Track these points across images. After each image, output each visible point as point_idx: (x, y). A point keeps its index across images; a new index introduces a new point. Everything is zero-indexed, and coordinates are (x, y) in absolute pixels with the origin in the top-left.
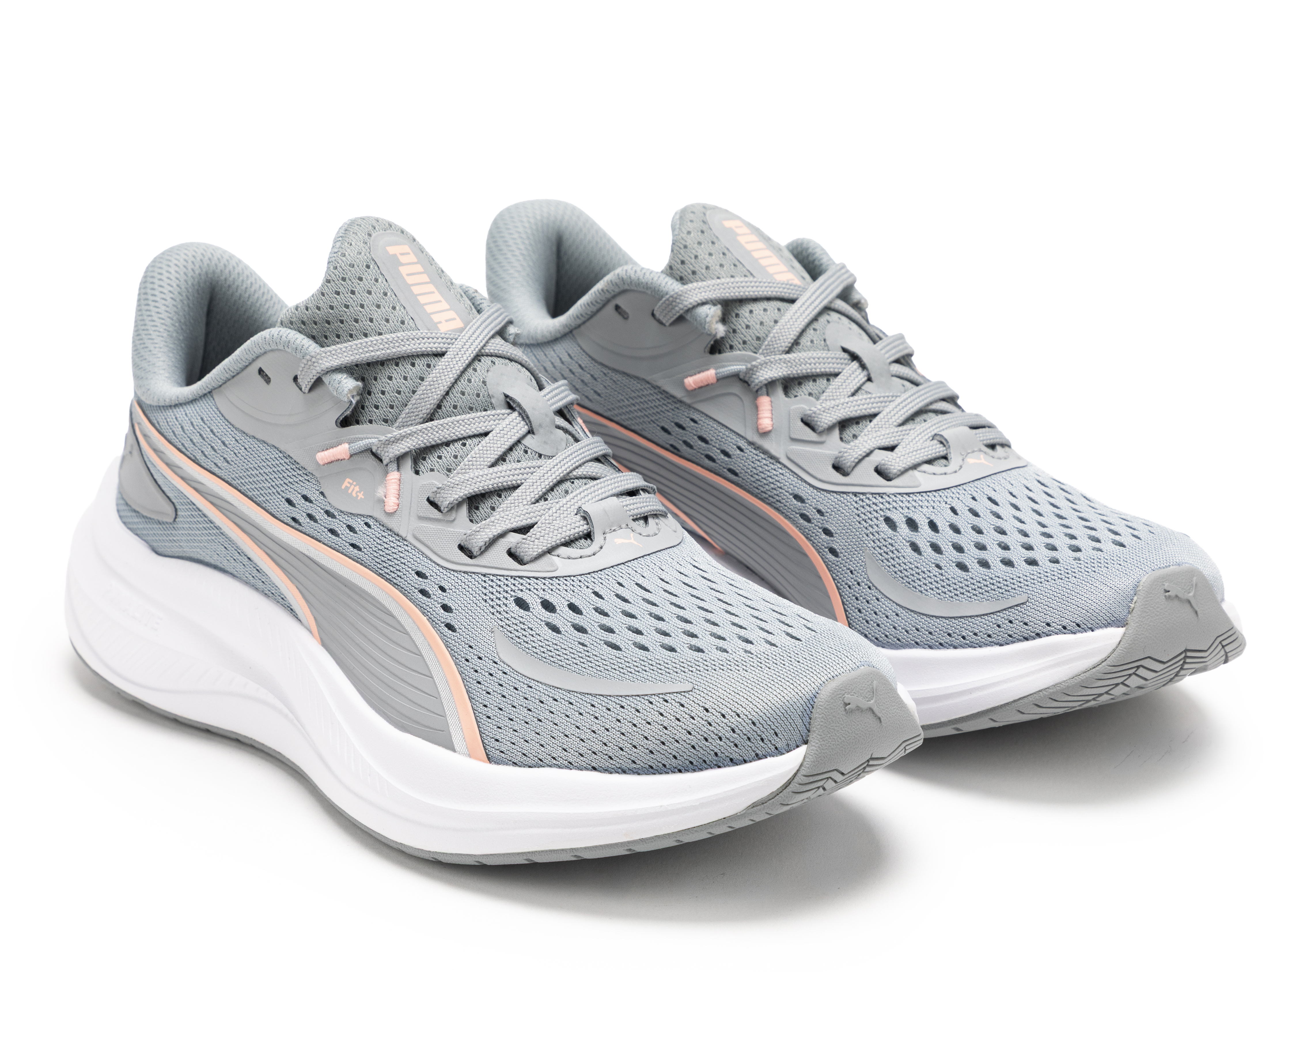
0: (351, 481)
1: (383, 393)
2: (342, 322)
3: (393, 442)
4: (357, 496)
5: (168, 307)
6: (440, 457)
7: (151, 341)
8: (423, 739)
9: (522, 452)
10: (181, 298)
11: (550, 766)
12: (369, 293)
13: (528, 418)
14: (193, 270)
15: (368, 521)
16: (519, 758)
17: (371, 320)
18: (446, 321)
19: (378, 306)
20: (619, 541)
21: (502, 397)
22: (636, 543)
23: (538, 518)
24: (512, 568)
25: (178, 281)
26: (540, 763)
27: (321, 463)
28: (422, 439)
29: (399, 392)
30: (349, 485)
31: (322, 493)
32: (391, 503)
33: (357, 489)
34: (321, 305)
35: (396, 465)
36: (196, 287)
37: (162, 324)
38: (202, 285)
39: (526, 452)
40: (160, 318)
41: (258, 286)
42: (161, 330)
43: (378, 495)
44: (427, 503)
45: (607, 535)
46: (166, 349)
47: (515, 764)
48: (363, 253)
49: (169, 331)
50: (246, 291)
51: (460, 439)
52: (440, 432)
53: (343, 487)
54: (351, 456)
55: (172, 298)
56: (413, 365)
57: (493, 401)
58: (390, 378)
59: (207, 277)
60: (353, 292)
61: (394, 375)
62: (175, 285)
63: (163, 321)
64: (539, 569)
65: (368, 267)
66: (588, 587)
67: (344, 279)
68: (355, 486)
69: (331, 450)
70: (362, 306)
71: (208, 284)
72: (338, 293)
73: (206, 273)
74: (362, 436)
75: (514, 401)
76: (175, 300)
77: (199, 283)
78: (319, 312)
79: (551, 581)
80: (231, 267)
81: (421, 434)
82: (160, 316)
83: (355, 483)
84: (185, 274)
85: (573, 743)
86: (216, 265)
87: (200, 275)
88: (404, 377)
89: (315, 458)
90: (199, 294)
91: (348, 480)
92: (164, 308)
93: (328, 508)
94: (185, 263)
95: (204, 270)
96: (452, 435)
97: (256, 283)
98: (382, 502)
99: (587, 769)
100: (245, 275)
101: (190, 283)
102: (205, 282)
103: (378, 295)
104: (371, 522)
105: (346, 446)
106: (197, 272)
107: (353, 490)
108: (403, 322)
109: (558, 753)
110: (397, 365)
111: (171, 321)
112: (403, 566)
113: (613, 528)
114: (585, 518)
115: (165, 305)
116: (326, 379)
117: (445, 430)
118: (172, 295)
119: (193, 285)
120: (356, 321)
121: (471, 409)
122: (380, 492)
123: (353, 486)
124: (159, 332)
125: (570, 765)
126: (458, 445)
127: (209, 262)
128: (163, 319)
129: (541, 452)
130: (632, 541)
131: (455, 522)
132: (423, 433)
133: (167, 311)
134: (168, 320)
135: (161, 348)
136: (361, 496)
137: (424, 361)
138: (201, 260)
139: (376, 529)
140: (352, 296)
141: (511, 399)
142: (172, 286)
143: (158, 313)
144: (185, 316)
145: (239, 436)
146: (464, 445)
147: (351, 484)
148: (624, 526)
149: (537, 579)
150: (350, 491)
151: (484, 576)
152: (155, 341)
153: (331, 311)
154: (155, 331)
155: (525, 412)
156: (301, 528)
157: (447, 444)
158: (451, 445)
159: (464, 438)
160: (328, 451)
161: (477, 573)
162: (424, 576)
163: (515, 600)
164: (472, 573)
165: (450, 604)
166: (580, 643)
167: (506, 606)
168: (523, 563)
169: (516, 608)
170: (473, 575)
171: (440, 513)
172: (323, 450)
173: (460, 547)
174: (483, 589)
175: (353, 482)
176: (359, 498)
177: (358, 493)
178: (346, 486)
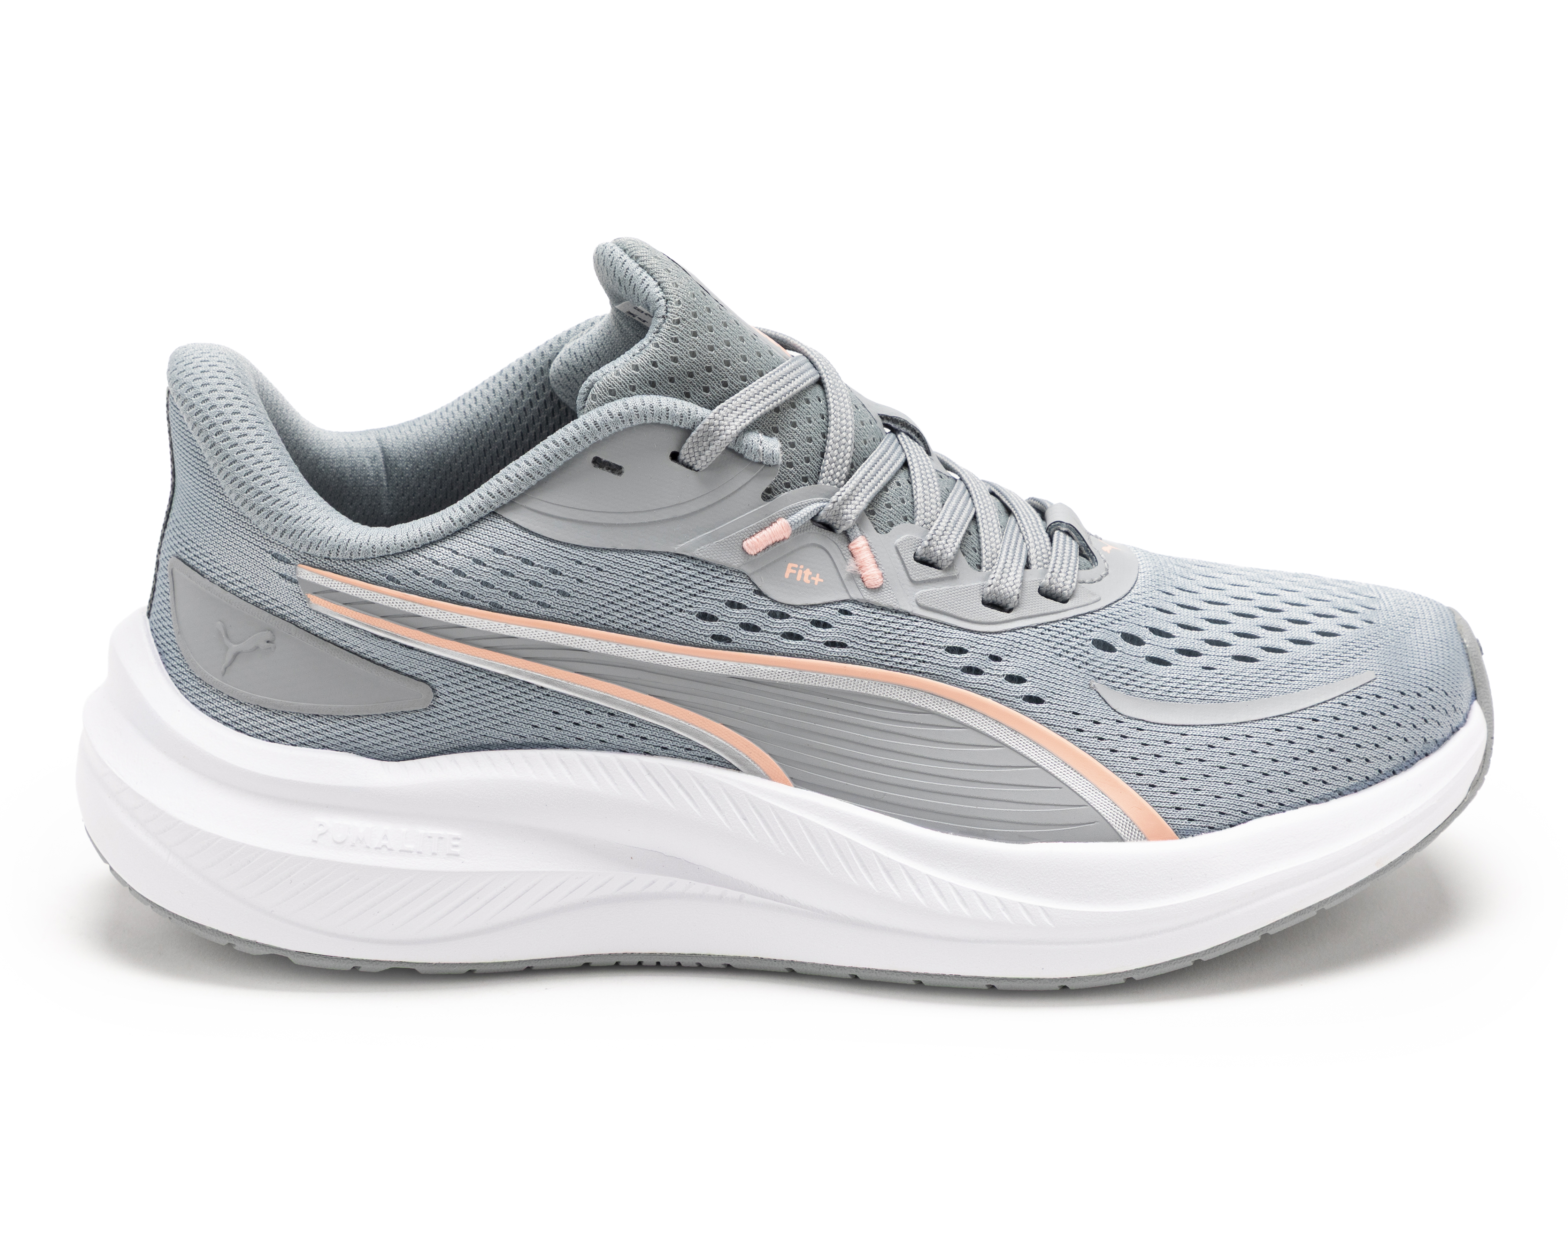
0: (796, 566)
1: (794, 444)
3: (847, 500)
4: (813, 582)
6: (889, 506)
8: (1064, 841)
11: (1259, 816)
13: (919, 435)
15: (843, 606)
16: (1216, 820)
17: (744, 358)
21: (880, 419)
24: (1060, 609)
26: (1245, 817)
27: (752, 552)
29: (810, 440)
30: (794, 571)
31: (757, 592)
32: (873, 575)
33: (808, 572)
35: (857, 529)
43: (849, 571)
44: (917, 564)
47: (1212, 828)
51: (891, 481)
53: (787, 575)
54: (793, 532)
56: (810, 401)
58: (795, 425)
61: (797, 420)
64: (1087, 601)
68: (803, 570)
69: (764, 532)
74: (805, 501)
79: (1109, 610)
81: (865, 482)
83: (802, 567)
85: (1276, 781)
88: (807, 419)
89: (743, 549)
91: (790, 565)
93: (772, 608)
98: (857, 577)
99: (1302, 805)
104: (847, 606)
105: (782, 523)
107: (803, 575)
109: (1264, 798)
110: (794, 406)
112: (923, 647)
120: (728, 363)
122: (851, 566)
123: (800, 572)
125: (1282, 807)
126: (894, 487)
131: (961, 576)
132: (866, 480)
136: (817, 579)
139: (859, 615)
145: (582, 555)
147: (797, 569)
149: (1093, 612)
150: (799, 578)
151: (1038, 627)
153: (693, 359)
155: (912, 428)
156: (732, 646)
157: (885, 488)
158: (889, 488)
159: (894, 478)
160: (758, 536)
161: (1027, 627)
162: (961, 651)
163: (1092, 643)
164: (1019, 629)
165: (1016, 672)
166: (1203, 668)
167: (1088, 653)
168: (1065, 601)
169: (1100, 652)
170: (1023, 631)
171: (940, 571)
172: (750, 537)
173: (986, 603)
174: (1046, 643)
175: (799, 566)
176: (816, 583)
177: (813, 578)
178: (791, 574)
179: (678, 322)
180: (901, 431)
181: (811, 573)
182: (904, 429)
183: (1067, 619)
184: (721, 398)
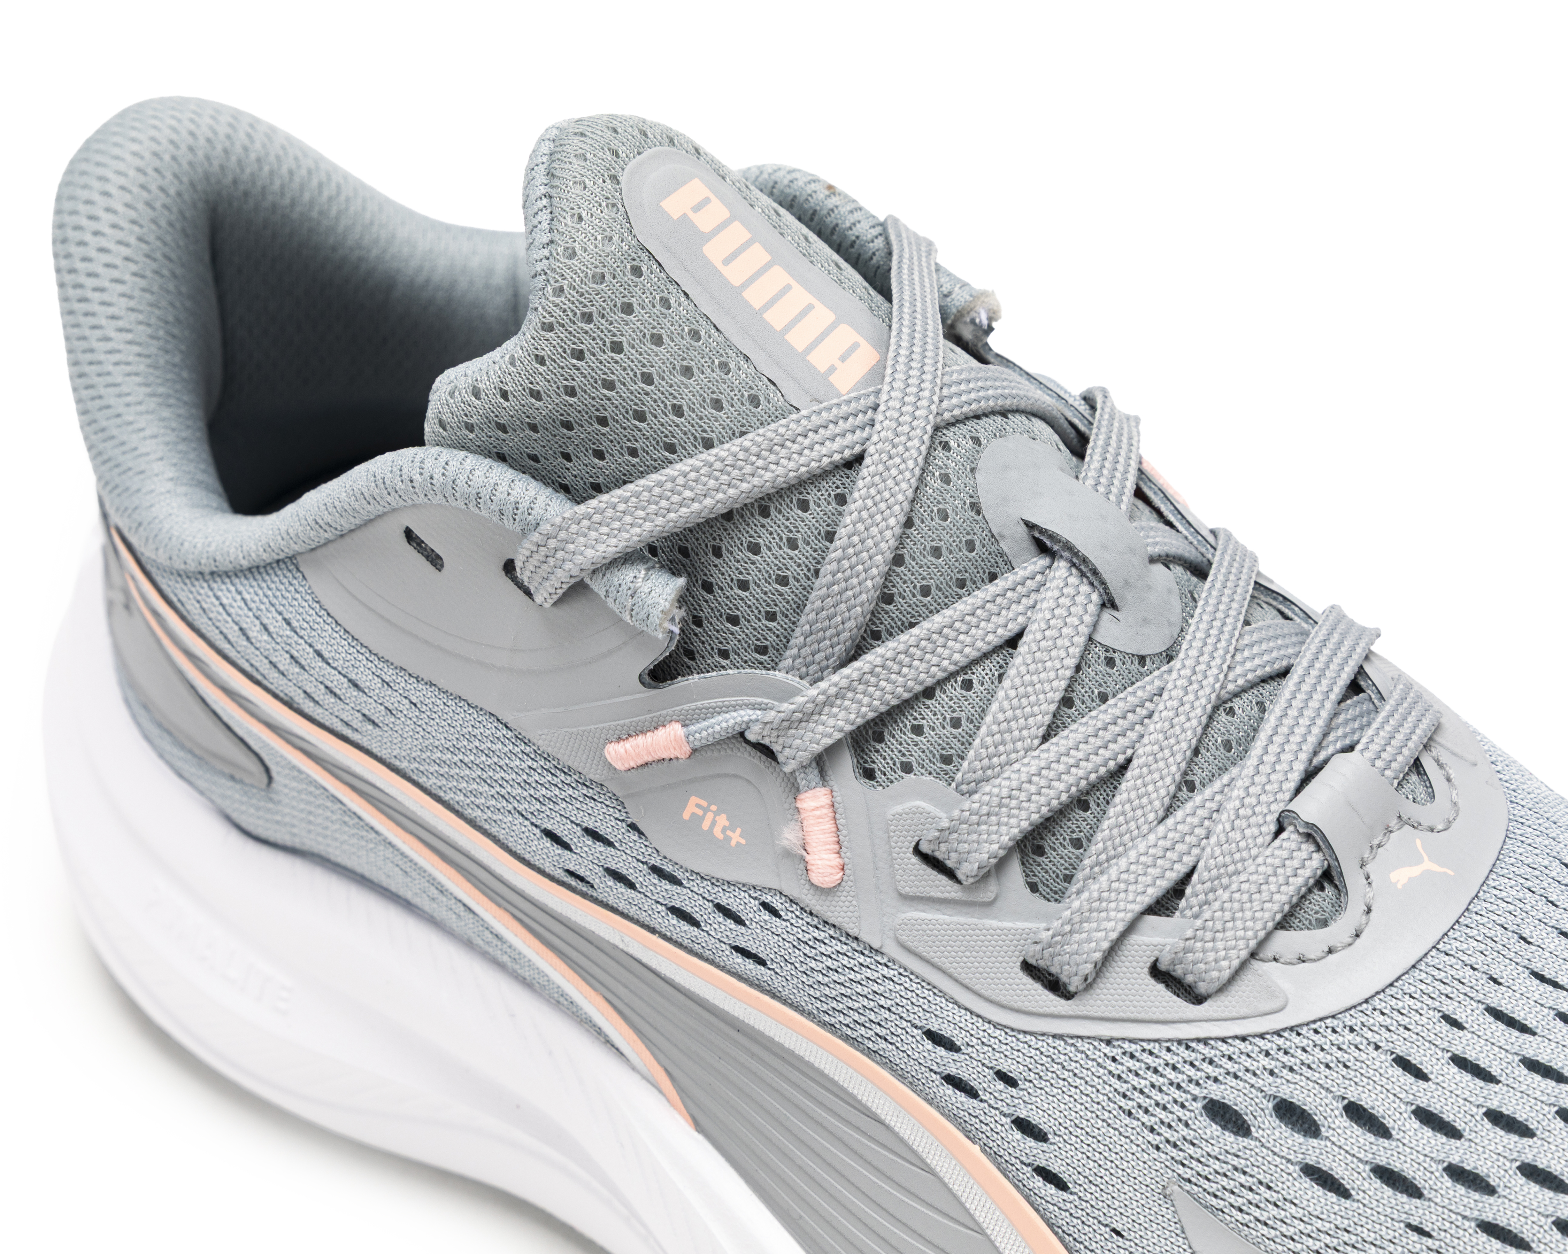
0: (704, 803)
1: (744, 585)
2: (603, 422)
3: (801, 721)
4: (728, 839)
5: (130, 297)
6: (918, 730)
7: (116, 390)
9: (1102, 668)
10: (155, 266)
12: (657, 340)
13: (1095, 572)
14: (162, 189)
15: (768, 899)
17: (678, 411)
18: (843, 358)
19: (687, 371)
20: (1401, 876)
21: (1022, 530)
22: (1436, 868)
23: (1196, 851)
24: (1176, 1017)
25: (136, 228)
27: (619, 766)
28: (866, 700)
29: (783, 581)
30: (700, 812)
31: (633, 827)
32: (823, 864)
33: (722, 820)
34: (541, 386)
35: (816, 772)
36: (178, 226)
37: (130, 343)
38: (188, 214)
39: (1110, 662)
40: (120, 330)
41: (304, 172)
42: (131, 359)
43: (785, 843)
44: (915, 860)
45: (1369, 868)
46: (152, 404)
48: (616, 238)
49: (148, 356)
50: (282, 194)
51: (953, 675)
52: (905, 670)
53: (686, 815)
54: (694, 751)
55: (135, 274)
56: (804, 506)
57: (1004, 546)
58: (755, 549)
59: (196, 191)
60: (617, 348)
61: (764, 540)
62: (132, 240)
63: (129, 336)
64: (1243, 1011)
65: (637, 271)
66: (1377, 1047)
67: (588, 318)
68: (716, 814)
69: (640, 739)
70: (648, 379)
71: (200, 205)
72: (579, 355)
73: (192, 184)
74: (732, 700)
75: (1052, 537)
76: (143, 277)
77: (181, 213)
78: (538, 404)
79: (1280, 1042)
80: (238, 149)
81: (861, 688)
82: (120, 324)
83: (714, 808)
84: (148, 204)
86: (208, 158)
87: (179, 194)
88: (789, 540)
89: (602, 755)
90: (187, 236)
91: (694, 800)
92: (124, 302)
93: (656, 861)
94: (142, 179)
95: (185, 180)
96: (934, 669)
97: (299, 167)
98: (797, 860)
100: (272, 158)
101: (163, 223)
102: (194, 206)
103: (678, 339)
104: (776, 902)
105: (676, 729)
106: (172, 191)
107: (714, 823)
108: (754, 401)
110: (764, 512)
111: (149, 331)
112: (887, 1014)
113: (1376, 842)
114: (1309, 837)
115: (123, 295)
116: (598, 586)
117: (916, 663)
118: (133, 268)
119: (171, 224)
120: (640, 416)
121: (962, 584)
122: (789, 837)
123: (710, 816)
124: (128, 364)
126: (954, 690)
127: (190, 156)
128: (128, 331)
129: (1141, 653)
130: (1428, 865)
131: (999, 904)
132: (867, 683)
133: (132, 310)
134: (141, 328)
135: (140, 403)
136: (736, 837)
137: (828, 488)
138: (174, 158)
139: (794, 921)
140: (617, 357)
141: (1042, 531)
142: (127, 245)
143: (113, 317)
144: (172, 304)
145: (389, 674)
146: (968, 685)
147: (706, 810)
148: (1393, 823)
149: (1244, 1039)
150: (706, 825)
151: (1109, 1042)
152: (125, 389)
153: (571, 400)
154: (117, 364)
155: (1085, 560)
156: (590, 892)
157: (928, 693)
158: (938, 692)
159: (964, 669)
160: (632, 741)
161: (1089, 1038)
162: (950, 1045)
163: (1205, 1107)
164: (1072, 1037)
165: (1036, 1118)
166: (1409, 1226)
167: (1187, 1125)
168: (1198, 999)
169: (1215, 1129)
170: (1079, 1044)
171: (956, 886)
172: (619, 739)
173: (1028, 968)
174: (1113, 1081)
175: (709, 805)
176: (733, 843)
177: (729, 833)
178: (693, 814)
179: (550, 328)
180: (1062, 556)
181: (727, 824)
182: (1066, 554)
183: (1180, 1042)
184: (625, 475)
